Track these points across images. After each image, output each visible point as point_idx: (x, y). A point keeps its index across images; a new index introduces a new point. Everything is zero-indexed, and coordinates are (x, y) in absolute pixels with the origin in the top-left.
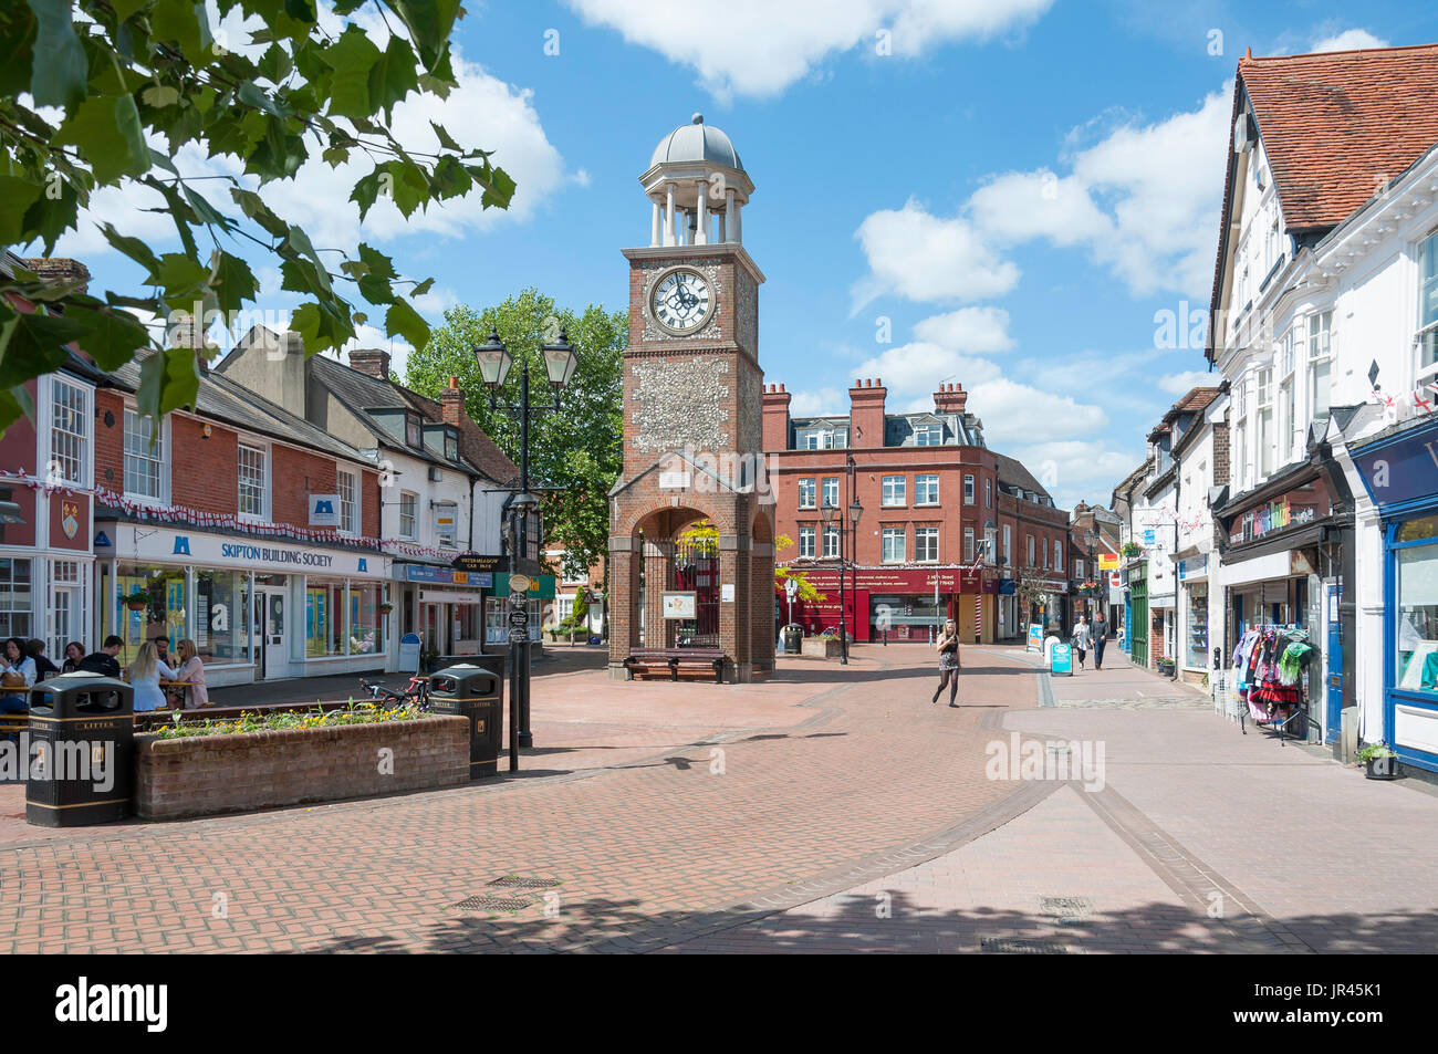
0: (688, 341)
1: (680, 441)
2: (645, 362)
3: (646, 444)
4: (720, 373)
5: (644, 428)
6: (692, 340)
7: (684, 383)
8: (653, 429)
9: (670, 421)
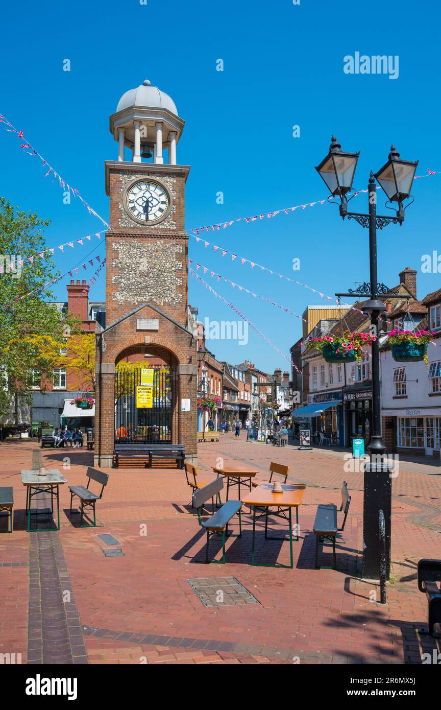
0: (152, 229)
1: (148, 298)
2: (122, 241)
3: (122, 298)
4: (176, 253)
5: (121, 287)
6: (155, 229)
7: (151, 258)
8: (128, 288)
9: (141, 283)
